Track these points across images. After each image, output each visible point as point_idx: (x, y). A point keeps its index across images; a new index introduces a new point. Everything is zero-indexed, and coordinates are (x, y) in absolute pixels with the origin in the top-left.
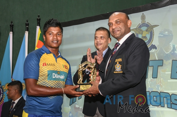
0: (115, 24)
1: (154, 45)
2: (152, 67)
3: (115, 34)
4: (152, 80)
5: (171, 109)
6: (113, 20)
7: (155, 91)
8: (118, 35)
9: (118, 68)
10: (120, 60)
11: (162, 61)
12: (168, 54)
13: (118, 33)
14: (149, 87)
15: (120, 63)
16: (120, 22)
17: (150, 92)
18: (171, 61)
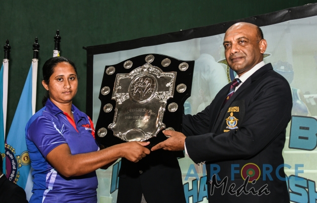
0: (236, 45)
3: (234, 64)
6: (234, 36)
8: (239, 66)
9: (232, 123)
10: (236, 109)
13: (241, 62)
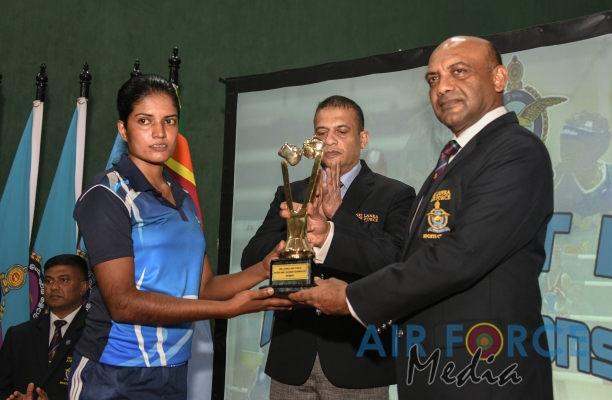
0: (448, 78)
3: (445, 113)
5: (590, 376)
6: (442, 62)
8: (455, 118)
9: (438, 223)
10: (445, 194)
11: (569, 216)
12: (589, 194)
13: (457, 109)
16: (465, 71)
18: (597, 219)
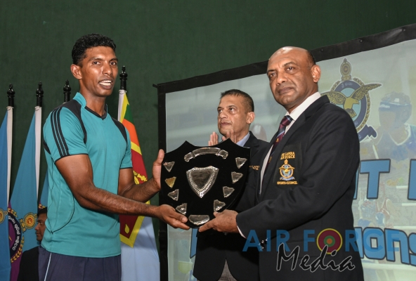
1: (370, 127)
2: (367, 175)
4: (366, 202)
5: (410, 266)
7: (374, 226)
9: (287, 174)
10: (291, 155)
11: (388, 161)
12: (401, 146)
14: (361, 218)
15: (291, 162)
17: (363, 228)
18: (407, 162)
